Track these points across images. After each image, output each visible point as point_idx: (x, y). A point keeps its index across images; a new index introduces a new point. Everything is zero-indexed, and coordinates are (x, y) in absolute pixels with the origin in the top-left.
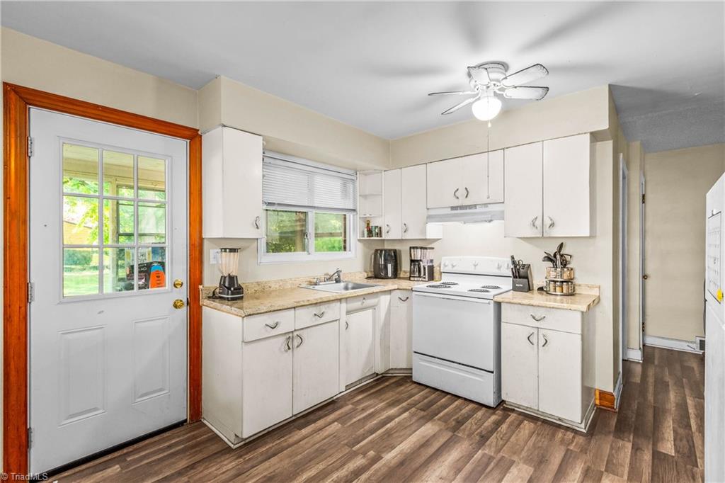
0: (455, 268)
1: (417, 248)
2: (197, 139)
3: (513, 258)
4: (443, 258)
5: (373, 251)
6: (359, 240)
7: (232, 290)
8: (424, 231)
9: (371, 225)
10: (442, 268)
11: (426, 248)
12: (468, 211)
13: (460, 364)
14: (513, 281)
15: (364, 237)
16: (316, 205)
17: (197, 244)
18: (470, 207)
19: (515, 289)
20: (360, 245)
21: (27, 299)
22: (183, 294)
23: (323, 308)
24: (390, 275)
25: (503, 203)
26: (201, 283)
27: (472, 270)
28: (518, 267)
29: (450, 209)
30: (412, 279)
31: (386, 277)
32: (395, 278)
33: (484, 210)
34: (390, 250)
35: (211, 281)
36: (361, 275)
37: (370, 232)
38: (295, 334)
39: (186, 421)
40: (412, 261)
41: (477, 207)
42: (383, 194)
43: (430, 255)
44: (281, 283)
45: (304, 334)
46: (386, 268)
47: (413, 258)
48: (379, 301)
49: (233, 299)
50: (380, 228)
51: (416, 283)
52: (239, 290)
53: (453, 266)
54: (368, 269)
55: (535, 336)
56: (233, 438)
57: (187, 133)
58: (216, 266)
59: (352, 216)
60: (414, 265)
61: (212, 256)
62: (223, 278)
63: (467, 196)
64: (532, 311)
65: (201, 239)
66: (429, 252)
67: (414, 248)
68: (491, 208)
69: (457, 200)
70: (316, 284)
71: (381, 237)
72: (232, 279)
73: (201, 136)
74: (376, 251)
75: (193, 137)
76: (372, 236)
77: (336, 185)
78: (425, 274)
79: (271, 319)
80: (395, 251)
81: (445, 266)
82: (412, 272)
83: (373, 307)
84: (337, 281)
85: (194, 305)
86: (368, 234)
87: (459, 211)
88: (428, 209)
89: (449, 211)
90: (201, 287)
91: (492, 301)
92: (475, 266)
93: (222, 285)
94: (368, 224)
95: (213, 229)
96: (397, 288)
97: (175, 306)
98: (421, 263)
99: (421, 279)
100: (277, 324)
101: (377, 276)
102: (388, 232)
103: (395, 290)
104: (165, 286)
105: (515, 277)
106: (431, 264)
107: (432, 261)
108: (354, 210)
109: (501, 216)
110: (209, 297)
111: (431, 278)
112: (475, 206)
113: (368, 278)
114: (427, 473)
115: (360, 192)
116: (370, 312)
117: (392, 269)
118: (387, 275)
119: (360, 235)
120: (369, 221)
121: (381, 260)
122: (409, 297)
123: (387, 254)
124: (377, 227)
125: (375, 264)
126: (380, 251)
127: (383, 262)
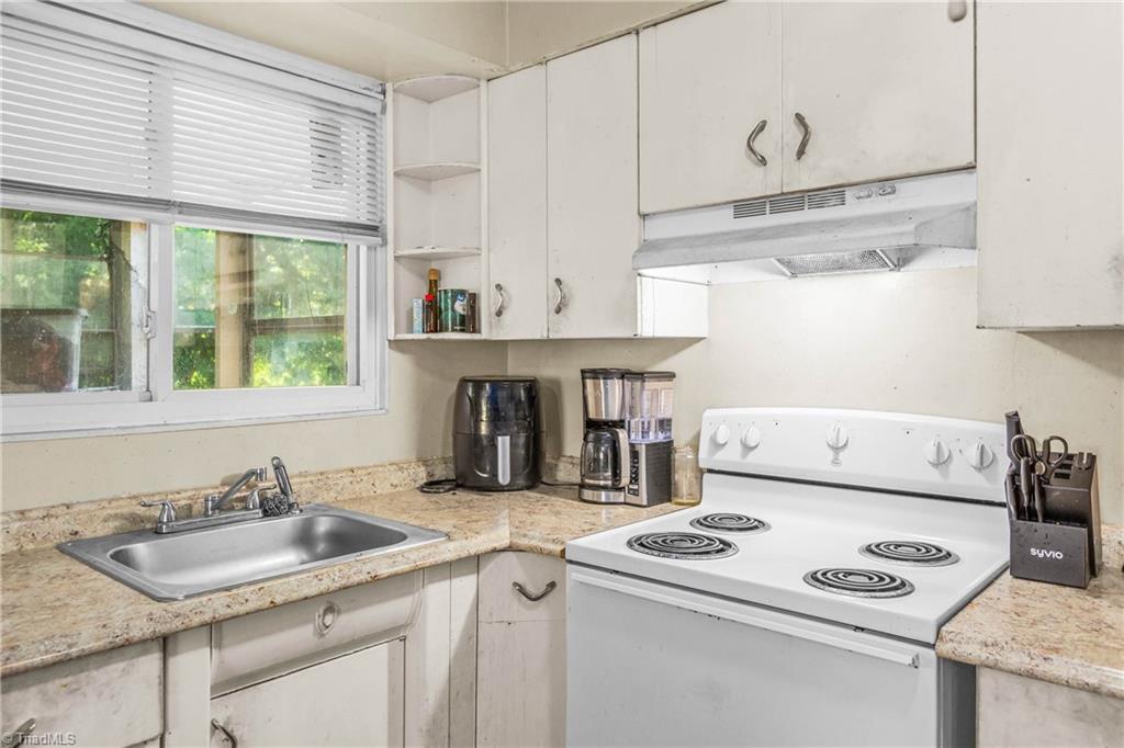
0: (753, 458)
1: (606, 374)
3: (1014, 423)
4: (708, 413)
5: (453, 388)
6: (397, 345)
8: (628, 306)
10: (703, 454)
11: (641, 376)
12: (808, 216)
14: (1014, 531)
15: (411, 329)
16: (179, 195)
18: (817, 196)
19: (1021, 566)
20: (401, 363)
24: (504, 477)
25: (971, 168)
27: (823, 468)
28: (1041, 468)
29: (730, 211)
30: (588, 494)
31: (493, 488)
32: (529, 488)
33: (879, 205)
34: (514, 382)
36: (396, 478)
37: (435, 314)
40: (592, 425)
41: (849, 194)
42: (484, 168)
43: (657, 401)
46: (494, 446)
47: (592, 415)
48: (420, 606)
50: (473, 297)
51: (604, 510)
53: (748, 449)
59: (363, 250)
60: (597, 441)
63: (801, 153)
66: (656, 393)
67: (596, 374)
68: (911, 197)
69: (761, 170)
71: (475, 331)
74: (464, 382)
76: (441, 329)
78: (635, 479)
80: (532, 386)
81: (717, 446)
82: (590, 466)
83: (392, 635)
84: (270, 509)
86: (426, 319)
87: (769, 220)
88: (644, 216)
89: (725, 221)
91: (931, 653)
92: (836, 449)
94: (433, 284)
96: (505, 543)
98: (622, 434)
99: (621, 497)
102: (499, 313)
103: (495, 551)
105: (1023, 513)
106: (661, 437)
107: (664, 424)
108: (372, 229)
109: (965, 231)
111: (664, 490)
112: (838, 192)
113: (432, 486)
115: (396, 164)
116: (380, 653)
117: (513, 445)
118: (494, 474)
119: (397, 325)
120: (437, 273)
121: (478, 421)
122: (552, 585)
123: (502, 394)
124: (462, 293)
125: (456, 434)
126: (478, 384)
127: (484, 429)
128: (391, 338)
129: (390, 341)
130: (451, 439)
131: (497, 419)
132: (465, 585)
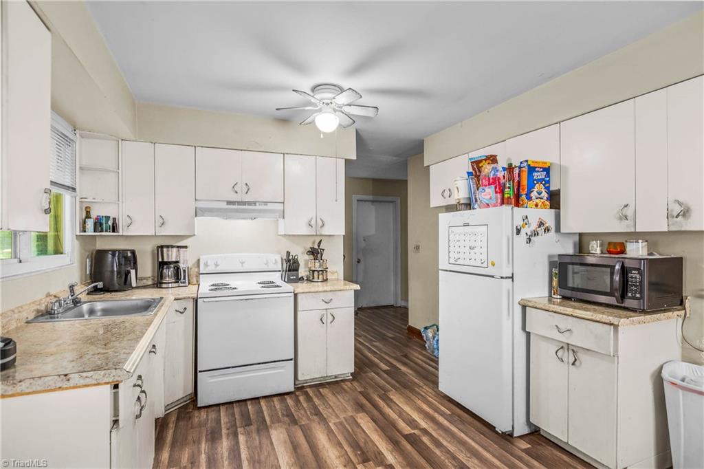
1: (172, 247)
6: (78, 236)
10: (201, 269)
11: (179, 247)
12: (247, 207)
13: (259, 364)
15: (86, 231)
18: (249, 203)
19: (289, 281)
24: (134, 284)
25: (283, 202)
29: (225, 203)
33: (263, 207)
41: (257, 204)
50: (116, 219)
55: (325, 316)
59: (68, 198)
60: (168, 268)
63: (247, 193)
64: (322, 296)
66: (184, 252)
67: (162, 247)
68: (270, 207)
69: (236, 194)
71: (116, 232)
76: (102, 231)
78: (185, 278)
81: (206, 266)
87: (236, 207)
88: (196, 200)
89: (224, 205)
91: (293, 294)
92: (242, 263)
98: (180, 265)
99: (177, 285)
102: (129, 226)
105: (289, 270)
108: (74, 189)
112: (254, 203)
114: (328, 462)
120: (90, 208)
122: (186, 309)
124: (110, 217)
128: (78, 233)
129: (76, 236)
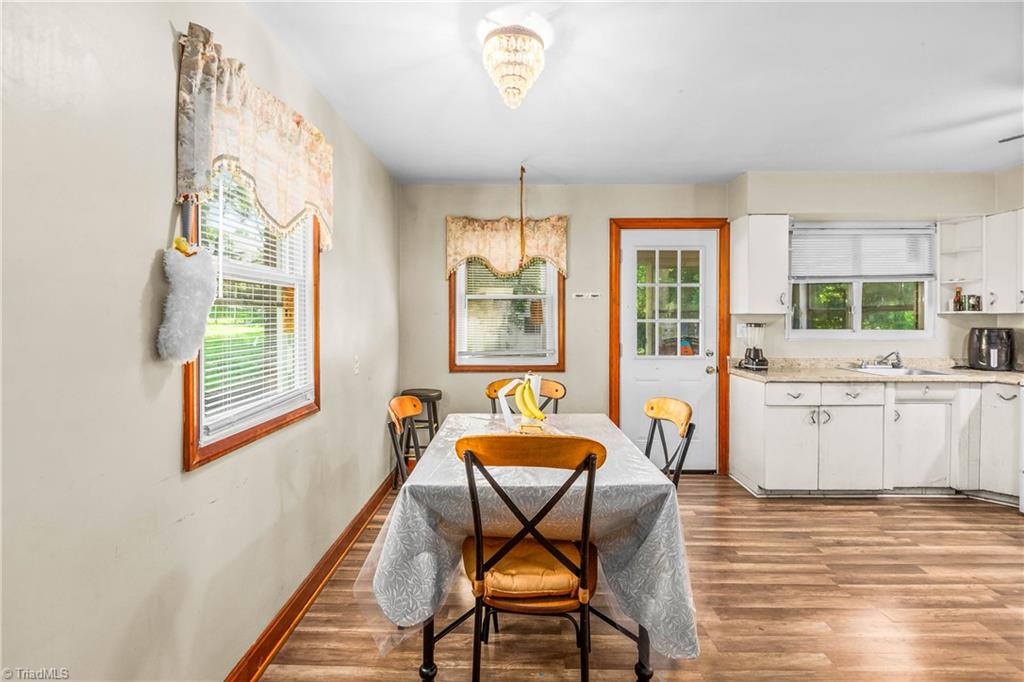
2: (727, 226)
5: (968, 332)
6: (941, 315)
7: (757, 361)
9: (962, 294)
15: (948, 310)
16: (865, 273)
17: (725, 319)
20: (942, 322)
21: (619, 356)
22: (713, 362)
23: (859, 389)
24: (994, 363)
26: (728, 354)
31: (988, 369)
32: (1008, 371)
34: (1000, 330)
35: (737, 353)
36: (945, 363)
37: (959, 303)
38: (822, 409)
39: (715, 471)
42: (984, 249)
44: (813, 362)
45: (833, 411)
46: (989, 354)
48: (957, 394)
49: (757, 370)
50: (979, 297)
52: (764, 362)
54: (960, 356)
56: (756, 489)
57: (718, 223)
58: (743, 339)
61: (738, 331)
62: (749, 350)
65: (729, 315)
70: (860, 367)
71: (980, 310)
72: (757, 351)
73: (729, 224)
74: (973, 330)
75: (722, 225)
76: (964, 309)
77: (901, 243)
79: (794, 389)
80: (1009, 331)
83: (948, 401)
84: (896, 366)
85: (722, 371)
86: (955, 306)
90: (728, 357)
93: (747, 357)
94: (958, 293)
95: (740, 305)
97: (708, 372)
100: (800, 395)
101: (973, 366)
103: (990, 383)
104: (698, 353)
108: (931, 275)
110: (736, 367)
113: (957, 368)
115: (941, 250)
116: (942, 407)
117: (999, 356)
118: (989, 363)
119: (941, 307)
120: (960, 288)
121: (981, 344)
122: (1015, 396)
123: (993, 334)
124: (973, 296)
125: (969, 349)
126: (981, 330)
127: (984, 347)
128: (939, 312)
129: (938, 314)
130: (966, 351)
131: (990, 344)
132: (976, 392)
